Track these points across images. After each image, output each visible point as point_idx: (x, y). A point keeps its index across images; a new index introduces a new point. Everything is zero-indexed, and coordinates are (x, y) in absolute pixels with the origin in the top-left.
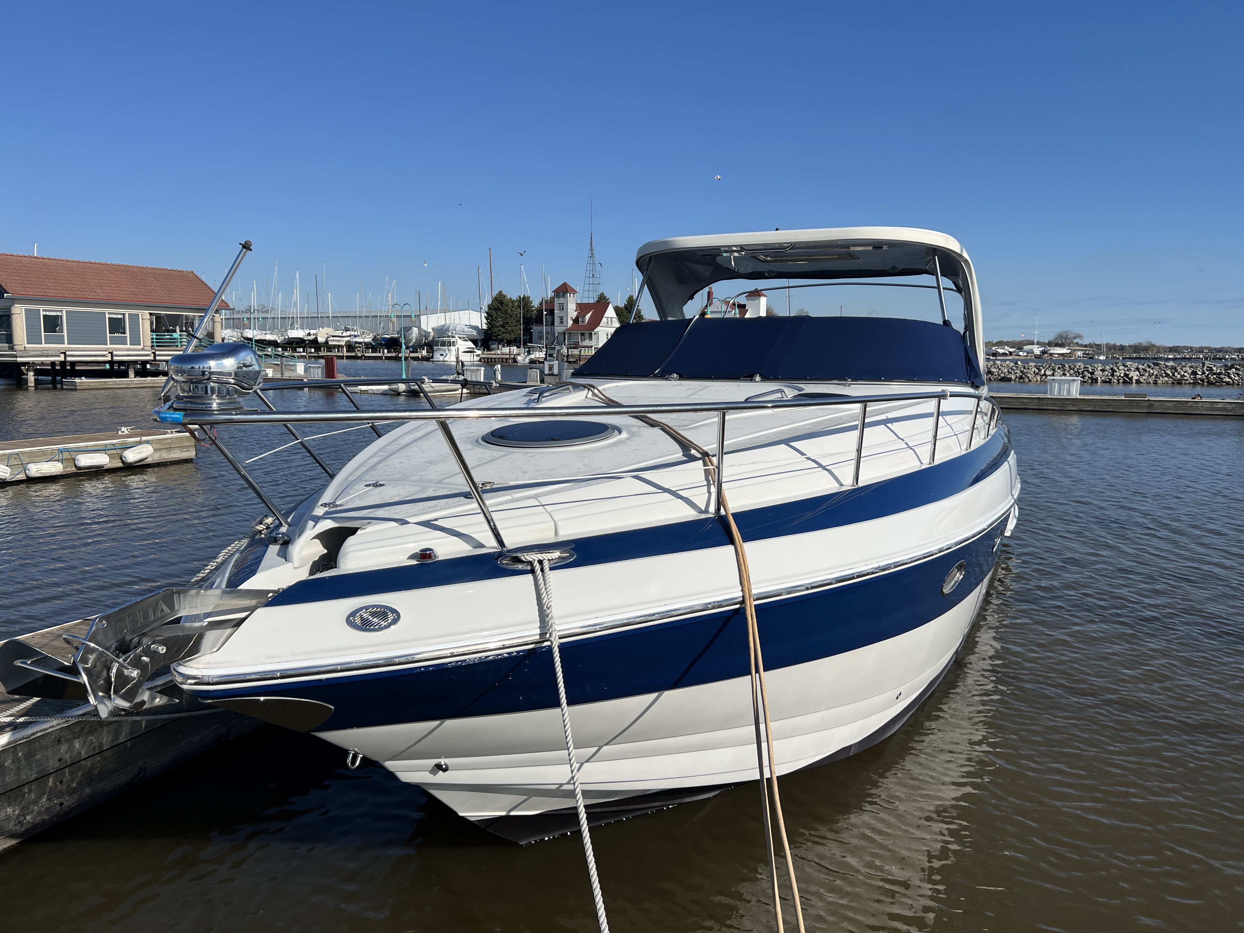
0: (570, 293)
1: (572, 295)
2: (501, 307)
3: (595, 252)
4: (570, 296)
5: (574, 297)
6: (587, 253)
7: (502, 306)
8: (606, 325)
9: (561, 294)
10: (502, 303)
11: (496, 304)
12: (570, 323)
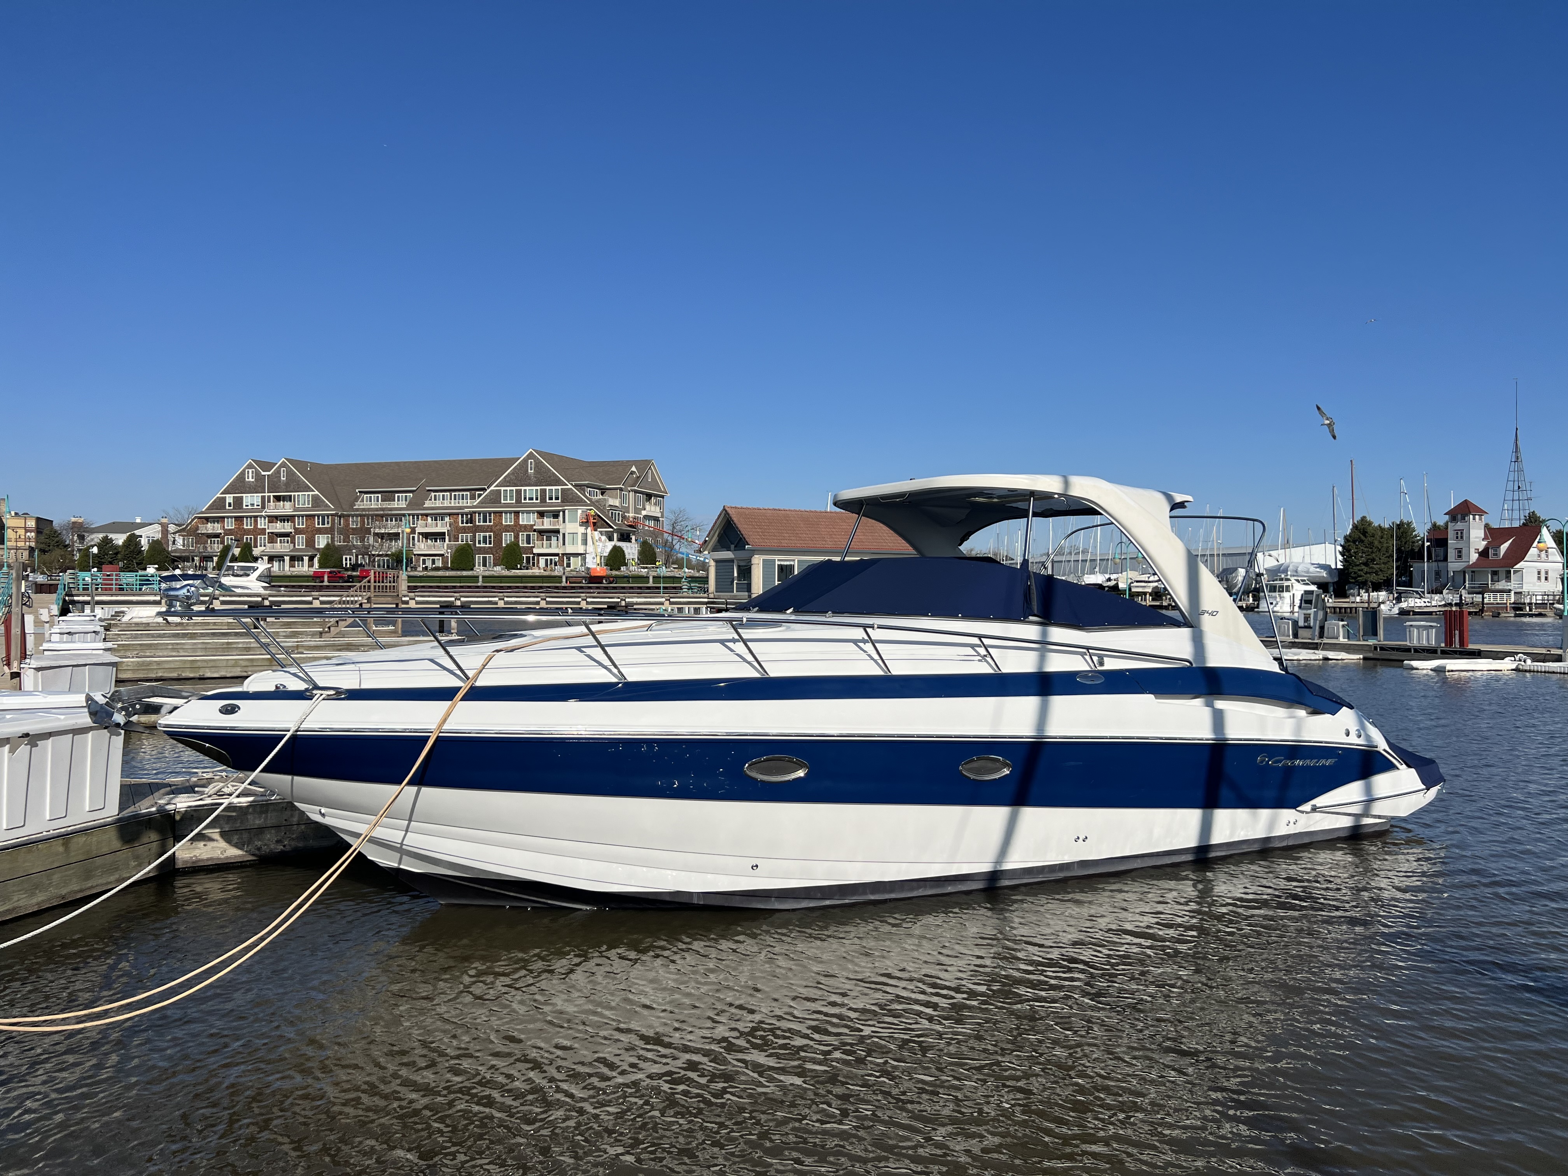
0: (1474, 515)
1: (1477, 517)
2: (1362, 537)
3: (1523, 455)
4: (1474, 519)
5: (1480, 519)
6: (1509, 455)
7: (1366, 537)
8: (1536, 558)
9: (1459, 516)
10: (1364, 533)
11: (1358, 534)
12: (1474, 557)
